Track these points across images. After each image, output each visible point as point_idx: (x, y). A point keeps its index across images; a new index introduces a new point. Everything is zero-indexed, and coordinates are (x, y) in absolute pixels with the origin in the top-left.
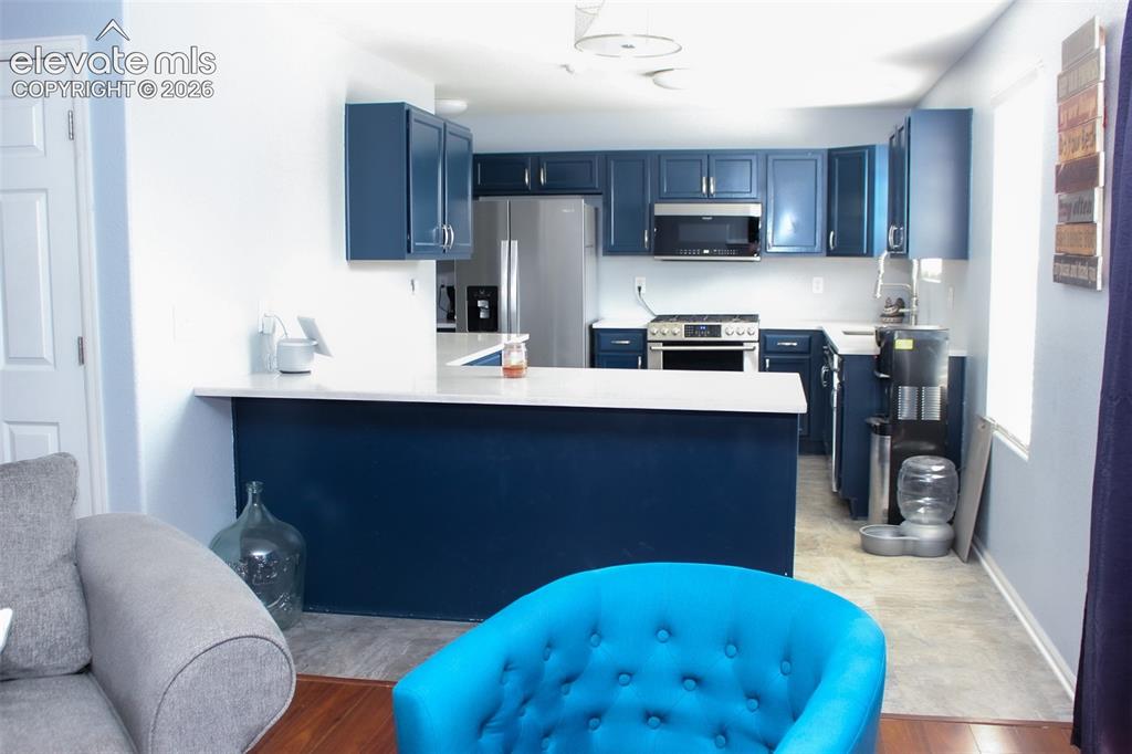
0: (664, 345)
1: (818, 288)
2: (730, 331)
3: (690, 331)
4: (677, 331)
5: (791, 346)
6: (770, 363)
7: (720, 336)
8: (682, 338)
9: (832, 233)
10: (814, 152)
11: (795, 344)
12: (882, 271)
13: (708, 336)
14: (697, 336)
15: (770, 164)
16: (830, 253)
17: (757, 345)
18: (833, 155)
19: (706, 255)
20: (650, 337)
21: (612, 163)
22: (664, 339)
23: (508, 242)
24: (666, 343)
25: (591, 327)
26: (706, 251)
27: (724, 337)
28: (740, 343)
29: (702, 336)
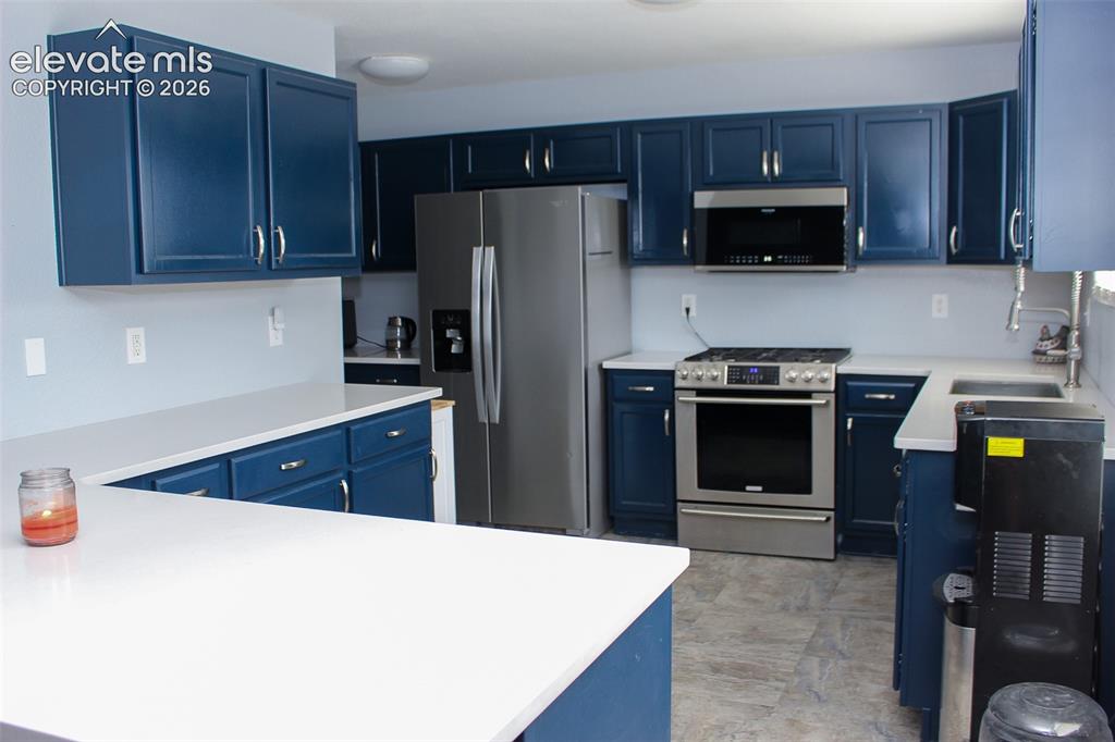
0: (698, 395)
1: (940, 311)
2: (792, 375)
3: (736, 375)
4: (718, 373)
5: (887, 400)
6: (853, 423)
7: (778, 384)
8: (724, 383)
9: (954, 230)
10: (928, 108)
11: (892, 397)
12: (1022, 288)
13: (761, 383)
14: (744, 382)
15: (862, 127)
16: (952, 260)
17: (832, 397)
18: (955, 110)
19: (768, 263)
20: (679, 383)
21: (639, 136)
22: (698, 385)
23: (481, 248)
24: (701, 392)
25: (600, 366)
26: (768, 259)
27: (783, 385)
28: (807, 394)
29: (752, 383)
